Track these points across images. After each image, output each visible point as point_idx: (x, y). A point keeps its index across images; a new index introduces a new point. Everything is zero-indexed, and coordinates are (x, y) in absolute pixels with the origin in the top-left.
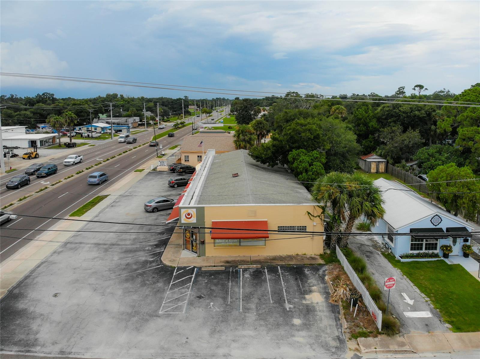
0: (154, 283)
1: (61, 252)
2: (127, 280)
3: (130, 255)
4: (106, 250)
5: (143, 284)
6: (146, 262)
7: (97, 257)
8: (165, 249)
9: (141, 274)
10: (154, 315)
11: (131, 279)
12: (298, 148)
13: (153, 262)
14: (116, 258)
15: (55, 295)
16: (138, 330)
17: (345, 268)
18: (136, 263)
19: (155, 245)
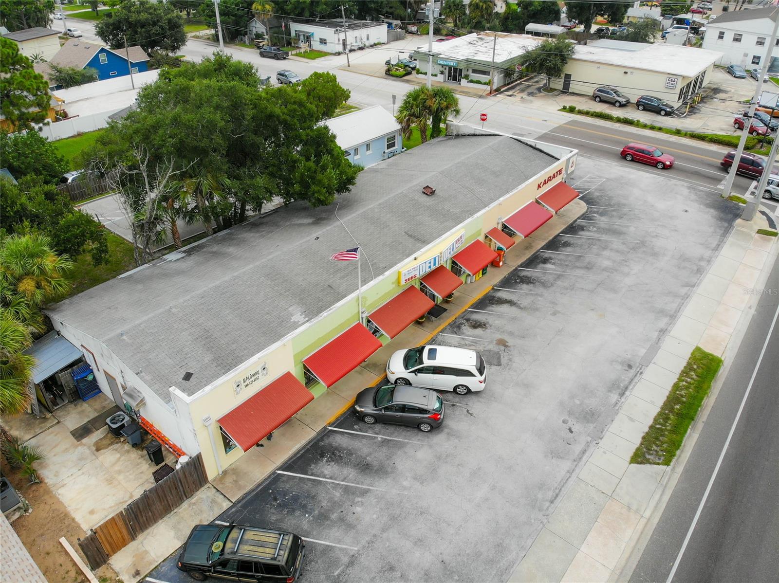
0: (601, 196)
1: (700, 259)
2: (624, 205)
3: (616, 227)
4: (643, 243)
5: (610, 198)
6: (602, 214)
7: (653, 237)
8: (576, 221)
9: (610, 205)
10: (608, 179)
11: (620, 205)
13: (595, 212)
14: (632, 229)
15: (686, 211)
16: (620, 177)
18: (612, 216)
19: (583, 230)
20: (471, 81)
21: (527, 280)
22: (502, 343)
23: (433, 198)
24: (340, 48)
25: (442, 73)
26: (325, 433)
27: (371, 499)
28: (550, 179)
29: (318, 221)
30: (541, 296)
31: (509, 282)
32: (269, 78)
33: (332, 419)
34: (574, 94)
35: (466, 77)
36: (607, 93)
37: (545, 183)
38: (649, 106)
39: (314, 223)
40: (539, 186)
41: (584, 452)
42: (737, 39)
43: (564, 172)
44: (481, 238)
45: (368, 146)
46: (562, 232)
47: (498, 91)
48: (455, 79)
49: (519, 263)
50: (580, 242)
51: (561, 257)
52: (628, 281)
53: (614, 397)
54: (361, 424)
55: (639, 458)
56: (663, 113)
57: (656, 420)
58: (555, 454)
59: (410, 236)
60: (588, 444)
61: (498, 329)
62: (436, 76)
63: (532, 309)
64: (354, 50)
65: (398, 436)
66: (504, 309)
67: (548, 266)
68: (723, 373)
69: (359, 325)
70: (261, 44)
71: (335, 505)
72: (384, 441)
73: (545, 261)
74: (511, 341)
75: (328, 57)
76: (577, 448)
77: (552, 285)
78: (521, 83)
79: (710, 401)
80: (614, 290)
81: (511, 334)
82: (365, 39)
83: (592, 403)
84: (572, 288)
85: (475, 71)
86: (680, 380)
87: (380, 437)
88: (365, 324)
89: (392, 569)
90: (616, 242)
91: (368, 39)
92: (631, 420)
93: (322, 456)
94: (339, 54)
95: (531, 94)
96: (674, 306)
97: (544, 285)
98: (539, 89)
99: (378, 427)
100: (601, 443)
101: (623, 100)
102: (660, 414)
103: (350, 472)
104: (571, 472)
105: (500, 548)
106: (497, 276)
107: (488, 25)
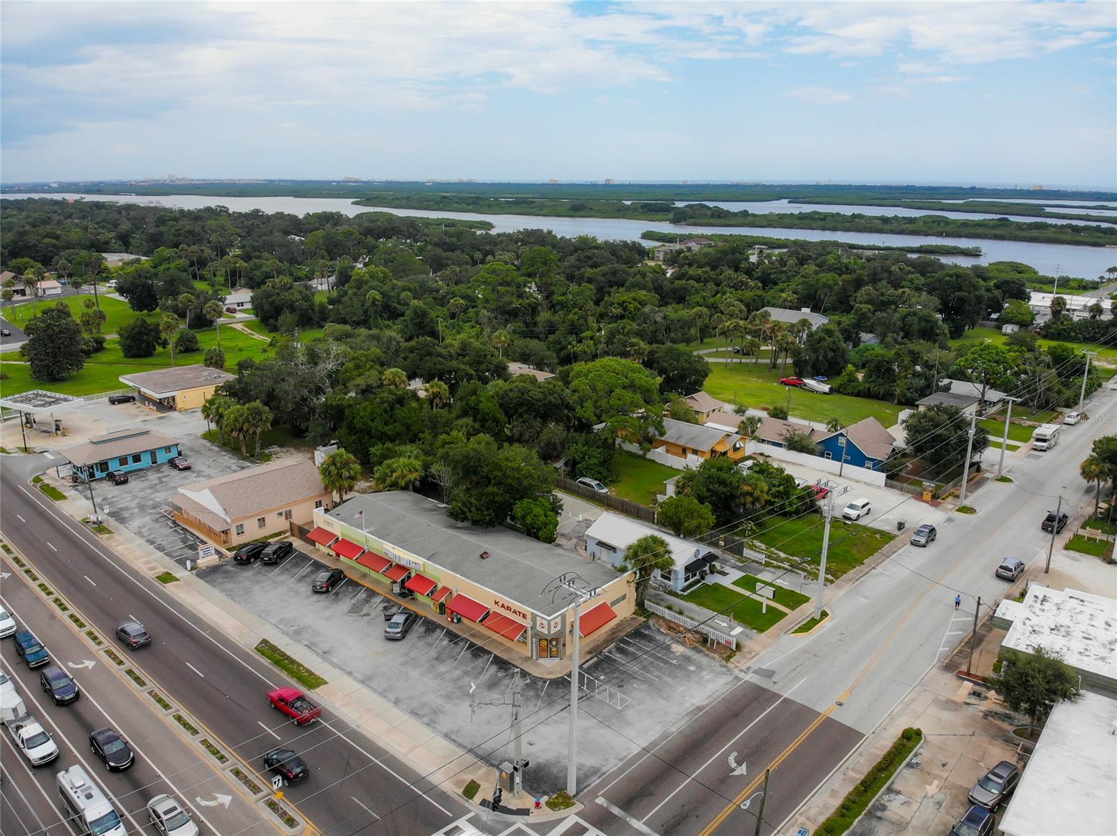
3: (502, 688)
6: (529, 686)
8: (516, 667)
12: (522, 498)
13: (534, 681)
15: (531, 744)
17: (667, 617)
18: (524, 691)
19: (499, 669)
28: (509, 608)
31: (429, 623)
37: (503, 606)
40: (497, 603)
43: (528, 620)
46: (497, 656)
106: (437, 618)
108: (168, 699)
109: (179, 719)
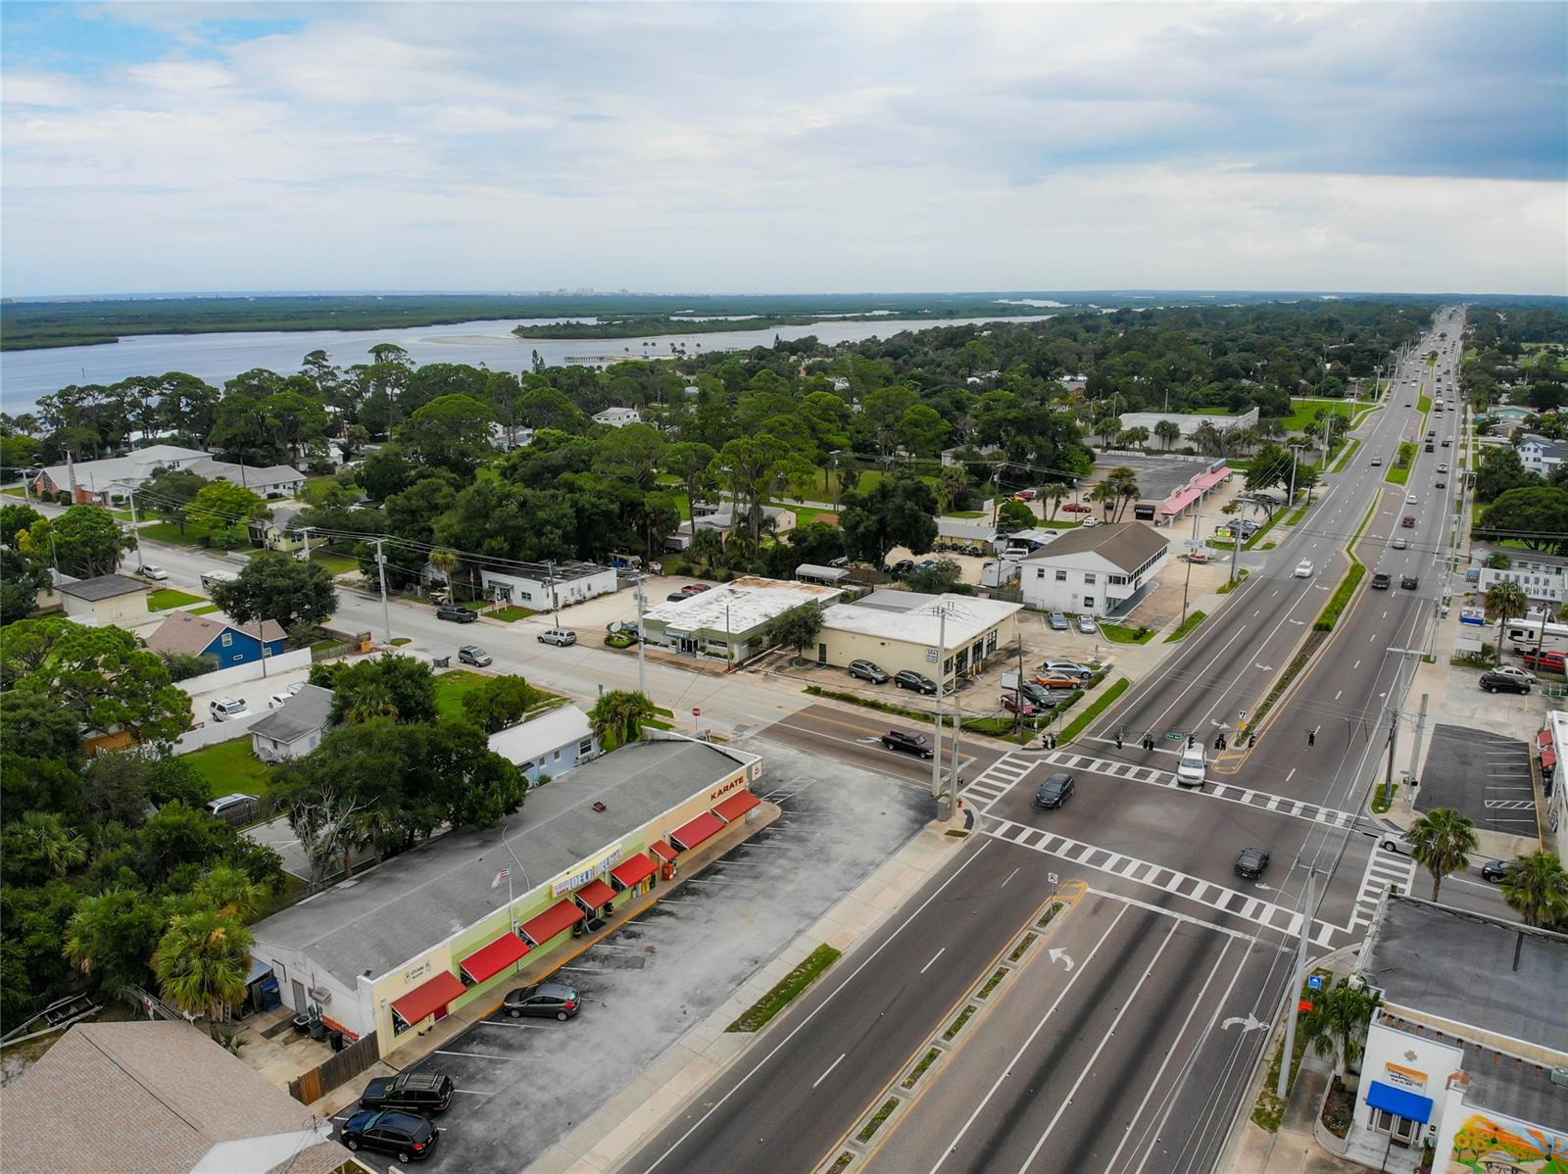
0: (803, 800)
1: (870, 864)
2: (822, 809)
3: (802, 833)
4: (822, 850)
5: (812, 802)
6: (793, 821)
7: (835, 843)
8: (764, 829)
10: (819, 780)
11: (819, 809)
13: (787, 819)
14: (818, 836)
15: (884, 814)
16: (836, 776)
18: (804, 822)
19: (768, 838)
20: (709, 654)
21: (694, 892)
22: (651, 950)
23: (603, 813)
24: (549, 604)
25: (674, 643)
26: (477, 1025)
27: (510, 1066)
28: (726, 789)
29: (485, 843)
30: (701, 906)
31: (673, 896)
32: (447, 659)
33: (484, 1015)
34: (832, 667)
35: (703, 649)
36: (862, 668)
37: (720, 792)
38: (909, 683)
39: (481, 846)
40: (713, 797)
41: (690, 1027)
42: (1061, 577)
43: (745, 780)
44: (645, 852)
45: (557, 754)
46: (745, 842)
47: (740, 666)
48: (690, 650)
49: (691, 875)
50: (759, 851)
51: (735, 867)
52: (790, 888)
53: (732, 986)
54: (509, 1019)
55: (734, 1028)
56: (922, 691)
57: (759, 1002)
58: (667, 1030)
59: (572, 852)
60: (695, 1021)
61: (651, 938)
62: (667, 646)
63: (690, 918)
64: (569, 606)
65: (538, 1025)
66: (663, 920)
67: (720, 877)
68: (838, 964)
69: (511, 935)
70: (440, 599)
71: (480, 1070)
72: (526, 1029)
73: (718, 872)
74: (658, 948)
75: (533, 618)
76: (685, 1025)
77: (716, 895)
78: (772, 653)
79: (812, 987)
80: (772, 897)
81: (661, 941)
82: (585, 590)
83: (711, 992)
84: (733, 897)
85: (711, 642)
86: (795, 971)
87: (523, 1026)
88: (517, 934)
89: (518, 1103)
90: (796, 850)
91: (589, 589)
92: (739, 1002)
93: (473, 1040)
94: (548, 612)
95: (779, 669)
96: (821, 909)
97: (708, 895)
98: (791, 662)
99: (522, 1020)
100: (707, 1020)
101: (880, 677)
102: (764, 998)
103: (496, 1050)
104: (673, 1041)
105: (603, 1088)
106: (664, 888)
107: (750, 566)
108: (924, 1049)
109: (949, 1035)
